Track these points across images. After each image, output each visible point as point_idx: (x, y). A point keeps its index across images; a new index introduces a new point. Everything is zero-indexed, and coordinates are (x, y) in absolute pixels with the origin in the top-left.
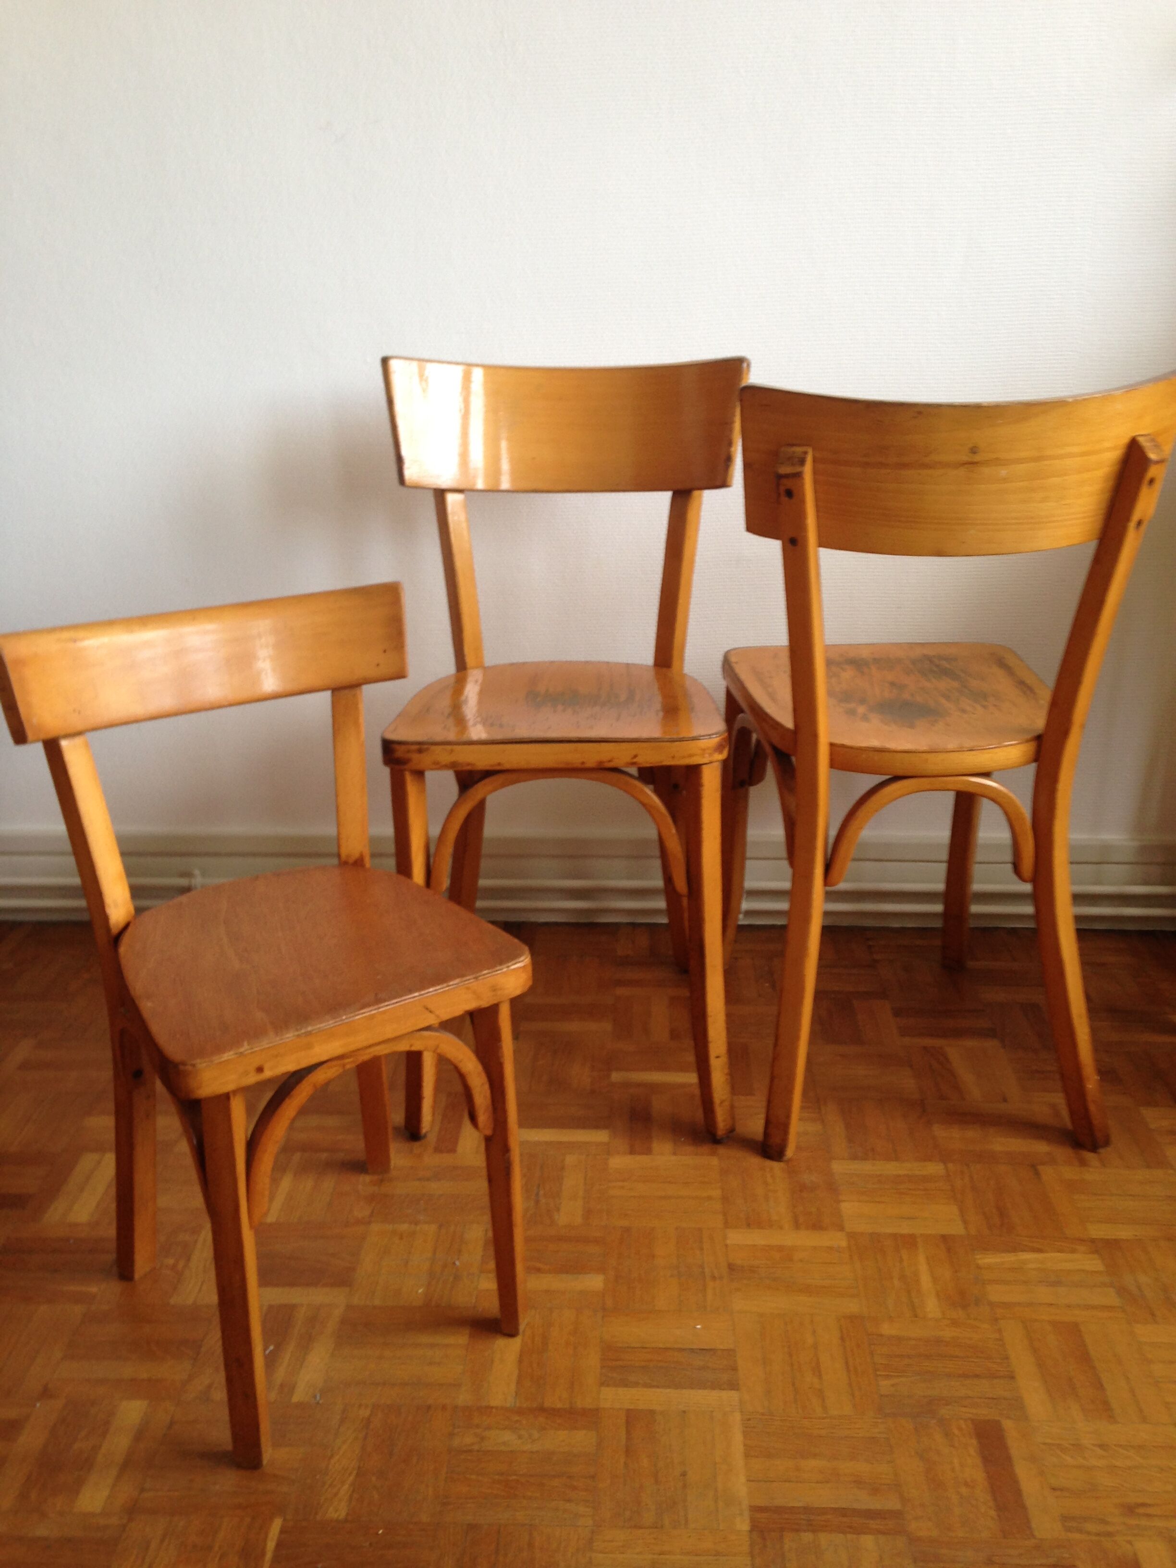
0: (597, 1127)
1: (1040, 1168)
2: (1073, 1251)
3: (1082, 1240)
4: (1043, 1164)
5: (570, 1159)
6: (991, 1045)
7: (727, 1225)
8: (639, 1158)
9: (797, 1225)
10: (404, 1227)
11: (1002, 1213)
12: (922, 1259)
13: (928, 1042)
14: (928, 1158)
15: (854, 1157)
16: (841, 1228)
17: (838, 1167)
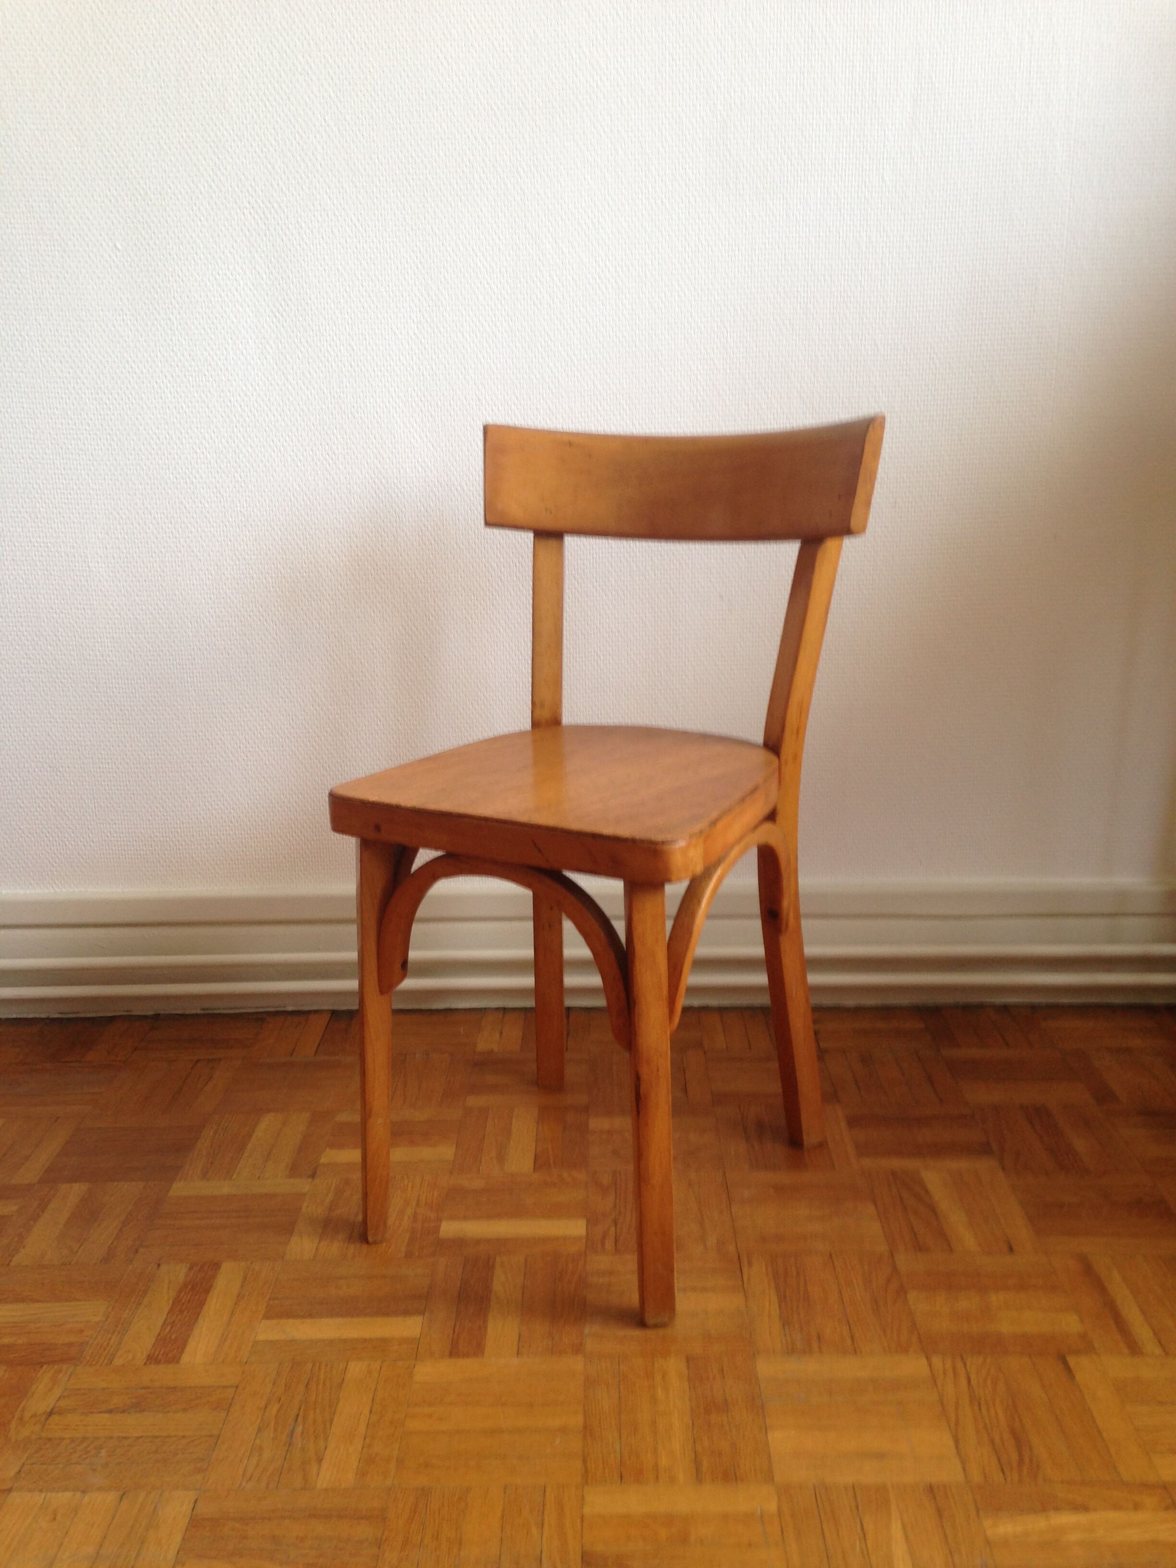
0: (406, 1313)
1: (1072, 1361)
2: (1137, 1507)
3: (1146, 1487)
4: (1077, 1352)
5: (356, 1369)
6: (985, 1166)
7: (587, 1477)
8: (462, 1363)
9: (698, 1477)
10: (63, 1498)
11: (1020, 1441)
12: (896, 1529)
13: (896, 1163)
14: (903, 1349)
15: (791, 1350)
16: (769, 1477)
17: (765, 1368)
